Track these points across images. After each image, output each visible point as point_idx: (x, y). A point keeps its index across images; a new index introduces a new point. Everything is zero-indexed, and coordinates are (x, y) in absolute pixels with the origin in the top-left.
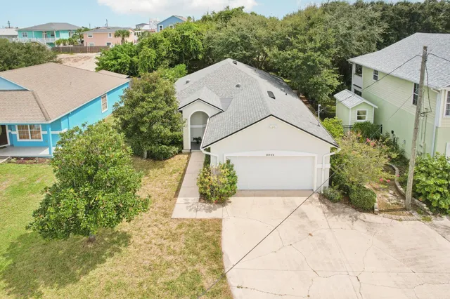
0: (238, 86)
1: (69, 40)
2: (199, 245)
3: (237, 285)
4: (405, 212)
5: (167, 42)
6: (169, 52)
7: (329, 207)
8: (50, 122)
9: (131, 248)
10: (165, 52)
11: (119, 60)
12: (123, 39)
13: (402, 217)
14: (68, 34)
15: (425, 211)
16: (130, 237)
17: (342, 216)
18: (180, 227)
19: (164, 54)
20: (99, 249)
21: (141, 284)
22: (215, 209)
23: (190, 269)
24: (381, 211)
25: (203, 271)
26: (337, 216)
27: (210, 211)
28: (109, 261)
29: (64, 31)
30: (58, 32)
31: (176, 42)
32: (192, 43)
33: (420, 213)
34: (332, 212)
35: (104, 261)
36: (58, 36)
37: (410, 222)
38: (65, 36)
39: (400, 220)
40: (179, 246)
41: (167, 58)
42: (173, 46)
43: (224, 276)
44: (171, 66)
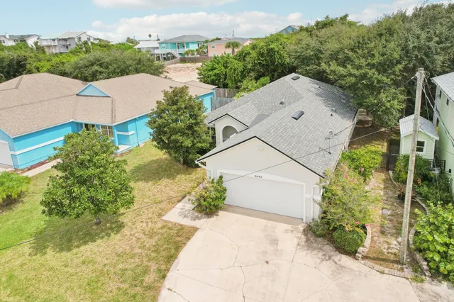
0: (281, 103)
1: (197, 50)
2: (165, 246)
3: (169, 287)
4: (395, 265)
5: (254, 54)
6: (255, 65)
7: (307, 240)
8: (115, 124)
9: (119, 236)
10: (251, 65)
11: (215, 71)
12: (233, 50)
13: (386, 270)
14: (197, 45)
15: (422, 270)
16: (124, 227)
17: (315, 252)
18: (163, 227)
19: (249, 66)
20: (98, 231)
21: (105, 265)
22: (200, 219)
23: (145, 263)
24: (365, 257)
25: (152, 268)
26: (309, 252)
27: (195, 220)
28: (99, 241)
29: (193, 43)
30: (188, 43)
31: (262, 55)
32: (277, 56)
33: (415, 271)
34: (308, 247)
35: (95, 241)
36: (188, 47)
37: (391, 277)
38: (194, 47)
39: (382, 273)
40: (150, 243)
41: (253, 70)
42: (259, 59)
43: (164, 277)
44: (257, 79)
